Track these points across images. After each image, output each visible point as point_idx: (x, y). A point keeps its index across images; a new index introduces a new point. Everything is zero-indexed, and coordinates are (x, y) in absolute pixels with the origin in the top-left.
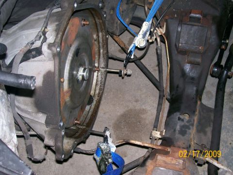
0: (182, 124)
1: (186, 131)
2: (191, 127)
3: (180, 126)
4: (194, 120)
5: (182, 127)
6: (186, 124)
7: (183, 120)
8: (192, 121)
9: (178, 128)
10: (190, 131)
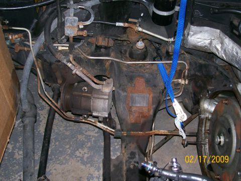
0: (135, 160)
1: (130, 155)
2: (128, 159)
3: (136, 158)
4: (126, 165)
5: (134, 157)
6: (131, 160)
7: (135, 162)
8: (127, 164)
9: (137, 156)
10: (127, 156)
